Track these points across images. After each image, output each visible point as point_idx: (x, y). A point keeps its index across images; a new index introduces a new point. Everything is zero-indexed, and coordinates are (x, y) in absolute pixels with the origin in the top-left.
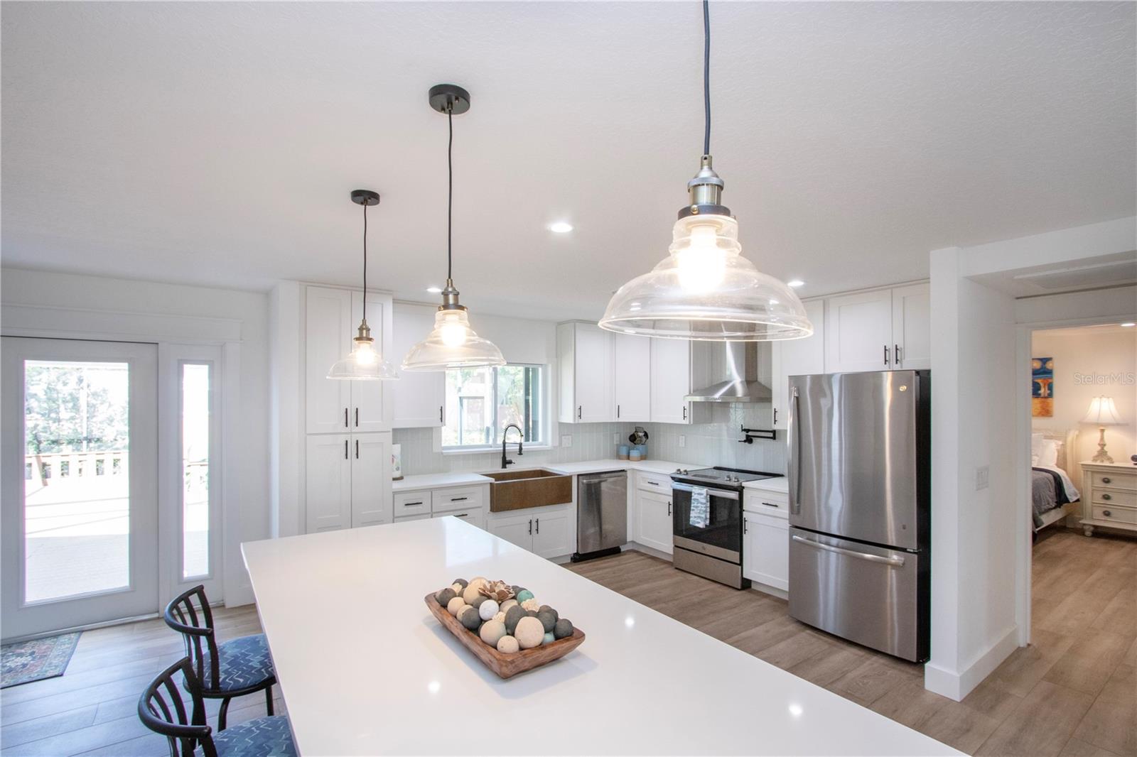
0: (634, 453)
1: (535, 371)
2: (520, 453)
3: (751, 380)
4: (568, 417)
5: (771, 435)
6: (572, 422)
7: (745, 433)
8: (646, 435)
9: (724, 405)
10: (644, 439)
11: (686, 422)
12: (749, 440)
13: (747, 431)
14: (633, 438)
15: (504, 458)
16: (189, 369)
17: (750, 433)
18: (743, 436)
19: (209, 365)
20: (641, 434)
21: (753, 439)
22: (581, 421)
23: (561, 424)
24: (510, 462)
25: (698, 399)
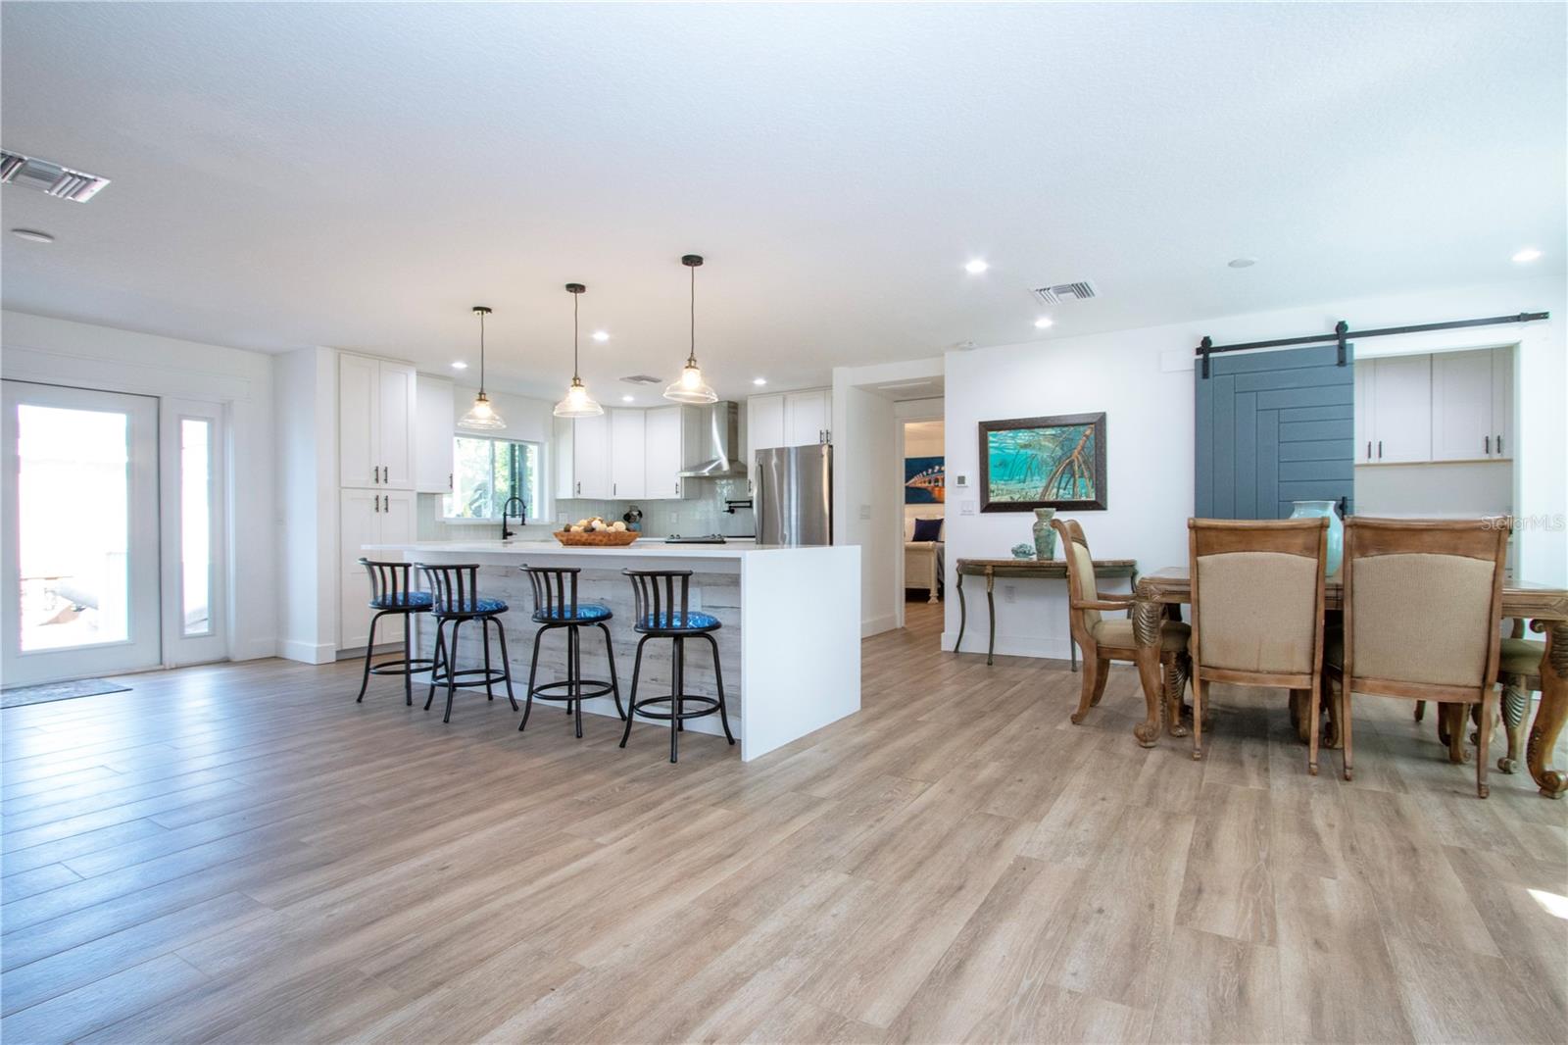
1: (522, 449)
2: (523, 525)
3: (733, 459)
4: (566, 492)
5: (748, 504)
6: (571, 497)
7: (727, 505)
8: (640, 514)
9: (711, 479)
10: (638, 517)
11: (678, 497)
12: (731, 511)
13: (730, 502)
14: (627, 518)
15: (505, 530)
16: (187, 424)
17: (732, 505)
19: (210, 420)
20: (635, 513)
21: (736, 509)
22: (579, 497)
23: (558, 501)
24: (511, 534)
25: (688, 474)
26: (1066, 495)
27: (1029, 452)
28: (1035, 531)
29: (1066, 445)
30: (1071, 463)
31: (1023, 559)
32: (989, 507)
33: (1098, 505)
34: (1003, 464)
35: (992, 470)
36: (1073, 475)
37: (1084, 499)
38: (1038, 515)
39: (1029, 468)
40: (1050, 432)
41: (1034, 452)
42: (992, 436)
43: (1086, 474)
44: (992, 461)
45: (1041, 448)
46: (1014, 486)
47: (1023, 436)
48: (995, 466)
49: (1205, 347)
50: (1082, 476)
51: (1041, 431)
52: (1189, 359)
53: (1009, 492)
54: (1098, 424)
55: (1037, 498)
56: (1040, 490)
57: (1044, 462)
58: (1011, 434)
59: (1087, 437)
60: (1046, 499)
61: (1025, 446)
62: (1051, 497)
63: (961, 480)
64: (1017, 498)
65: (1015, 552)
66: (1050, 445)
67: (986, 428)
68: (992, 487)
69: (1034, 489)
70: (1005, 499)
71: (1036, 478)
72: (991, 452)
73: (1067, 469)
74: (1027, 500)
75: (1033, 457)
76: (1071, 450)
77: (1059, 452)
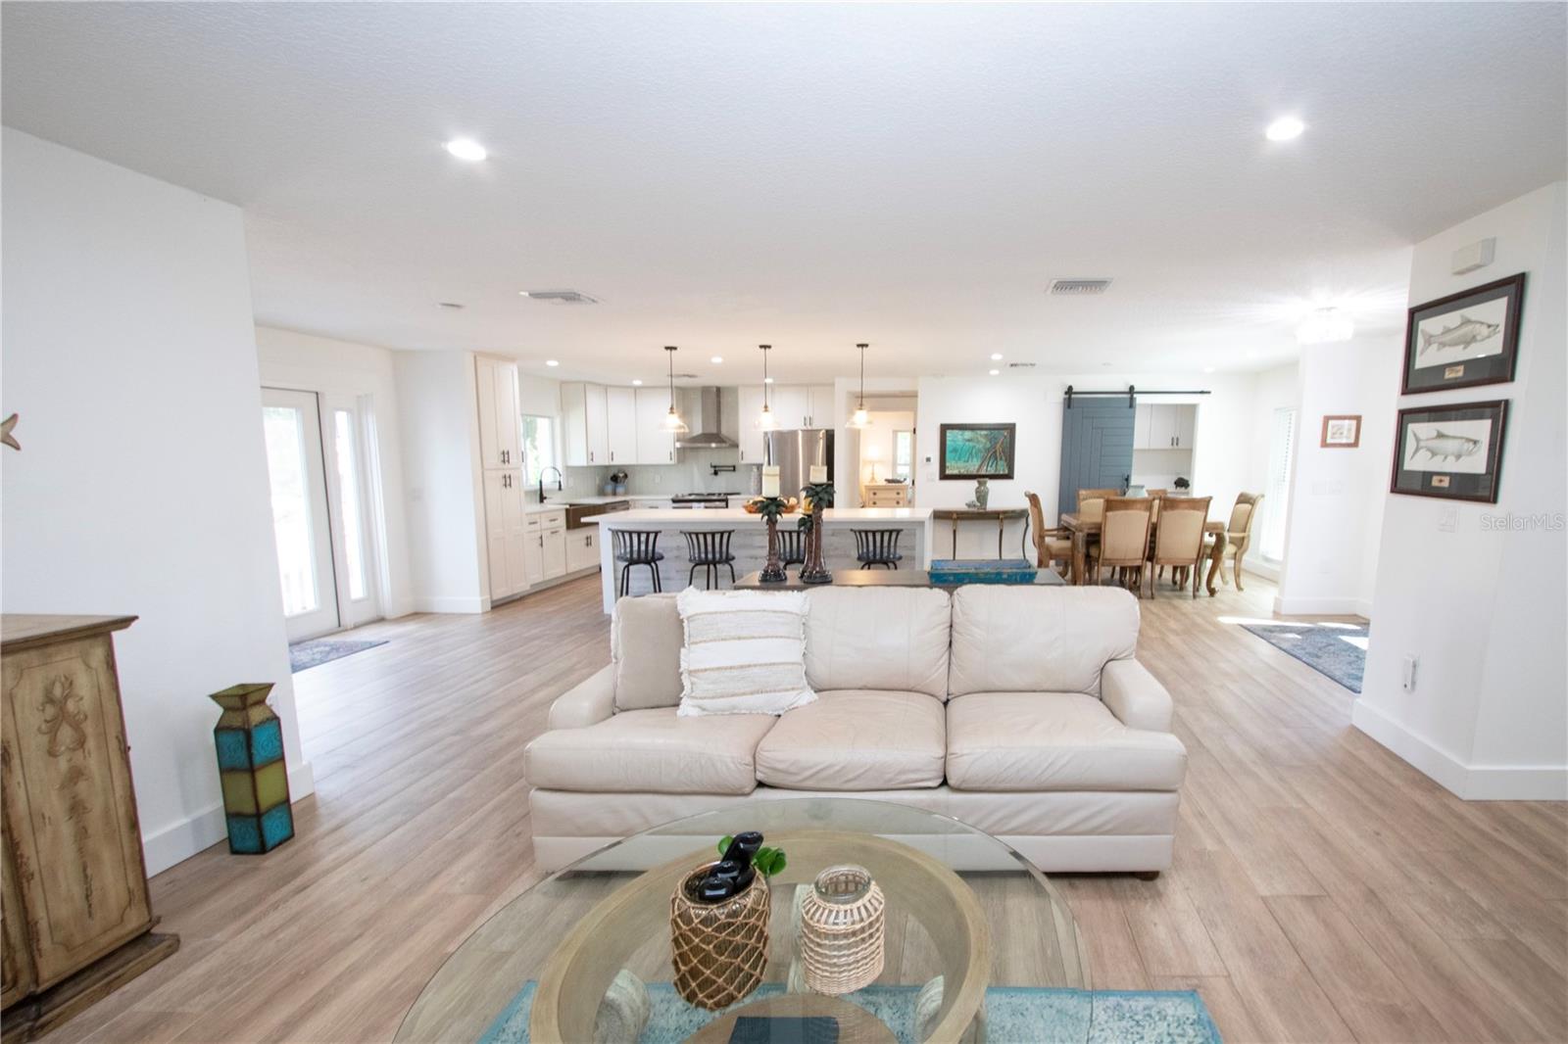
0: (620, 489)
2: (560, 489)
3: (716, 433)
4: (579, 460)
5: (732, 469)
6: (585, 464)
8: (626, 476)
9: (695, 450)
10: (624, 478)
11: (672, 462)
12: (716, 473)
13: (715, 467)
14: (615, 479)
15: (541, 494)
16: (337, 417)
17: (717, 469)
18: (712, 470)
20: (621, 475)
21: (720, 472)
22: (590, 464)
23: (568, 468)
24: (546, 497)
26: (991, 471)
27: (971, 444)
28: (977, 492)
29: (993, 440)
30: (995, 452)
31: (972, 509)
32: (944, 476)
33: (1009, 476)
34: (955, 450)
35: (948, 455)
36: (996, 459)
37: (1001, 473)
38: (979, 482)
39: (971, 454)
40: (984, 432)
41: (974, 444)
42: (949, 433)
43: (1003, 458)
44: (948, 449)
45: (978, 442)
46: (961, 464)
47: (968, 434)
48: (951, 452)
49: (1070, 391)
50: (1001, 459)
51: (979, 432)
52: (1060, 396)
53: (958, 468)
54: (1010, 429)
55: (975, 473)
56: (977, 467)
57: (979, 450)
58: (960, 432)
59: (1005, 437)
60: (980, 473)
61: (969, 440)
62: (983, 472)
63: (928, 460)
64: (963, 471)
65: (969, 505)
66: (984, 441)
67: (945, 428)
68: (948, 464)
69: (973, 467)
70: (956, 472)
71: (975, 459)
72: (948, 443)
73: (992, 455)
74: (969, 473)
75: (974, 447)
76: (996, 443)
77: (988, 445)
